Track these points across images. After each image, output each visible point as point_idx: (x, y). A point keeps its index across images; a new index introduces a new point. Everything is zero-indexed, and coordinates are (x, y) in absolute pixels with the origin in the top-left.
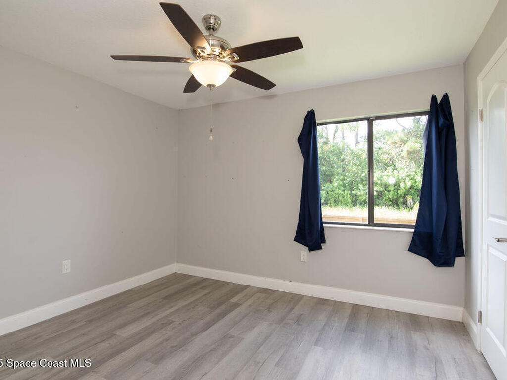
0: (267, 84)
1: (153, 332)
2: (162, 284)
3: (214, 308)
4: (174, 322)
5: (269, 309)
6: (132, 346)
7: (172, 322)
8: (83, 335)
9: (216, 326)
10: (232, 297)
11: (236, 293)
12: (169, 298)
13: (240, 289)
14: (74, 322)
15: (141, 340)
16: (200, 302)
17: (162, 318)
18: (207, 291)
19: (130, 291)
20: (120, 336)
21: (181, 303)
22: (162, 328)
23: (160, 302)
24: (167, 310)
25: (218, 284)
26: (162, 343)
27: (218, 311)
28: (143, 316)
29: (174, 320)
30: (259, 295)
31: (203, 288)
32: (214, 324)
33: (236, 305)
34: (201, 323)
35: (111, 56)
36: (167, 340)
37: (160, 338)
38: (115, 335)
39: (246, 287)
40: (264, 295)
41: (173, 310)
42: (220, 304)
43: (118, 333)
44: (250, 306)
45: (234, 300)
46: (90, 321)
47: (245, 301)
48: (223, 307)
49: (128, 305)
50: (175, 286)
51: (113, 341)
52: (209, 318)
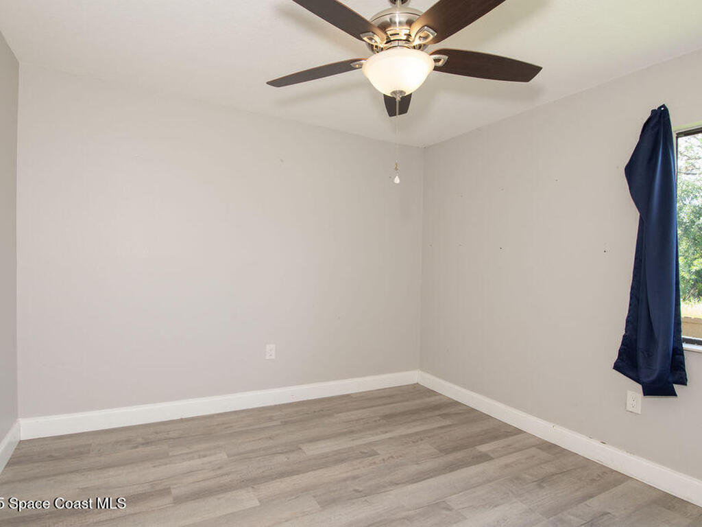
0: (522, 72)
1: (342, 461)
2: (390, 397)
3: (446, 451)
4: (378, 454)
5: (542, 482)
6: (309, 471)
7: (375, 454)
8: (270, 438)
9: (432, 482)
10: (483, 442)
11: (495, 438)
12: (390, 418)
13: (504, 431)
14: (271, 419)
15: (325, 465)
16: (429, 437)
17: (365, 445)
18: (448, 422)
19: (348, 395)
20: (304, 452)
21: (402, 431)
22: (358, 458)
23: (375, 421)
24: (377, 434)
25: (470, 415)
26: (345, 480)
27: (450, 458)
28: (344, 434)
29: (379, 452)
30: (534, 451)
31: (445, 416)
32: (432, 477)
33: (484, 458)
34: (412, 469)
35: (267, 83)
36: (354, 478)
37: (347, 472)
38: (300, 449)
39: (519, 432)
40: (543, 455)
41: (387, 437)
42: (456, 449)
43: (304, 447)
44: (507, 466)
45: (484, 448)
46: (285, 423)
47: (505, 455)
48: (459, 455)
49: (336, 415)
50: (406, 403)
51: (294, 457)
52: (429, 465)
